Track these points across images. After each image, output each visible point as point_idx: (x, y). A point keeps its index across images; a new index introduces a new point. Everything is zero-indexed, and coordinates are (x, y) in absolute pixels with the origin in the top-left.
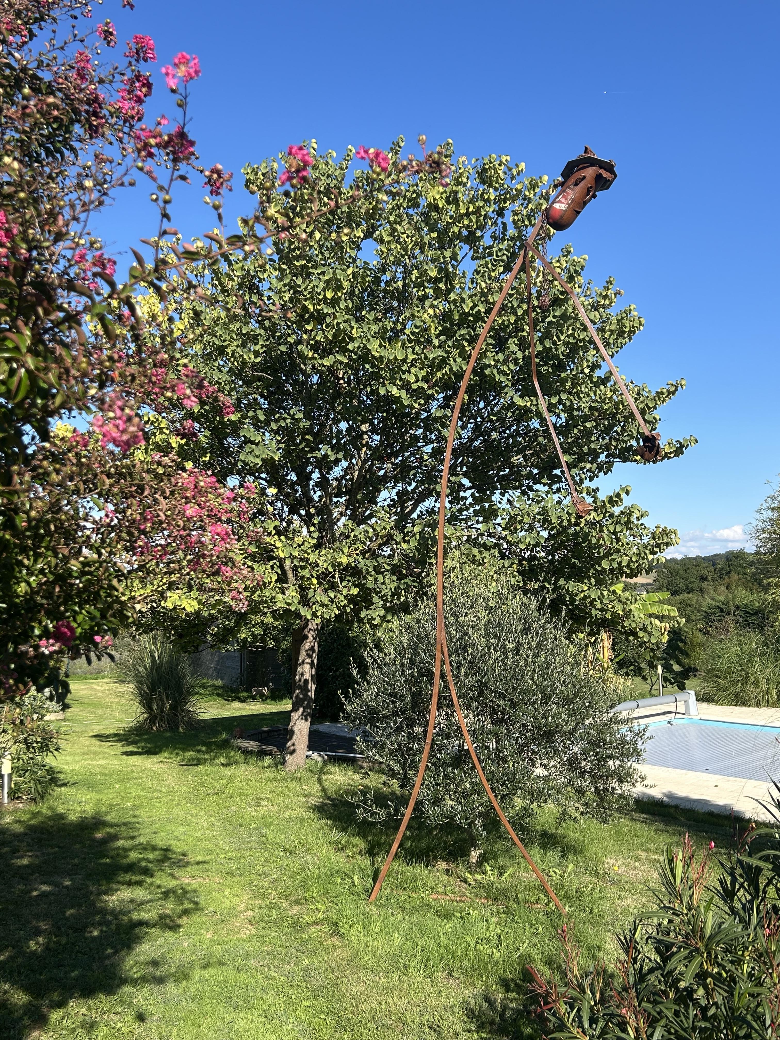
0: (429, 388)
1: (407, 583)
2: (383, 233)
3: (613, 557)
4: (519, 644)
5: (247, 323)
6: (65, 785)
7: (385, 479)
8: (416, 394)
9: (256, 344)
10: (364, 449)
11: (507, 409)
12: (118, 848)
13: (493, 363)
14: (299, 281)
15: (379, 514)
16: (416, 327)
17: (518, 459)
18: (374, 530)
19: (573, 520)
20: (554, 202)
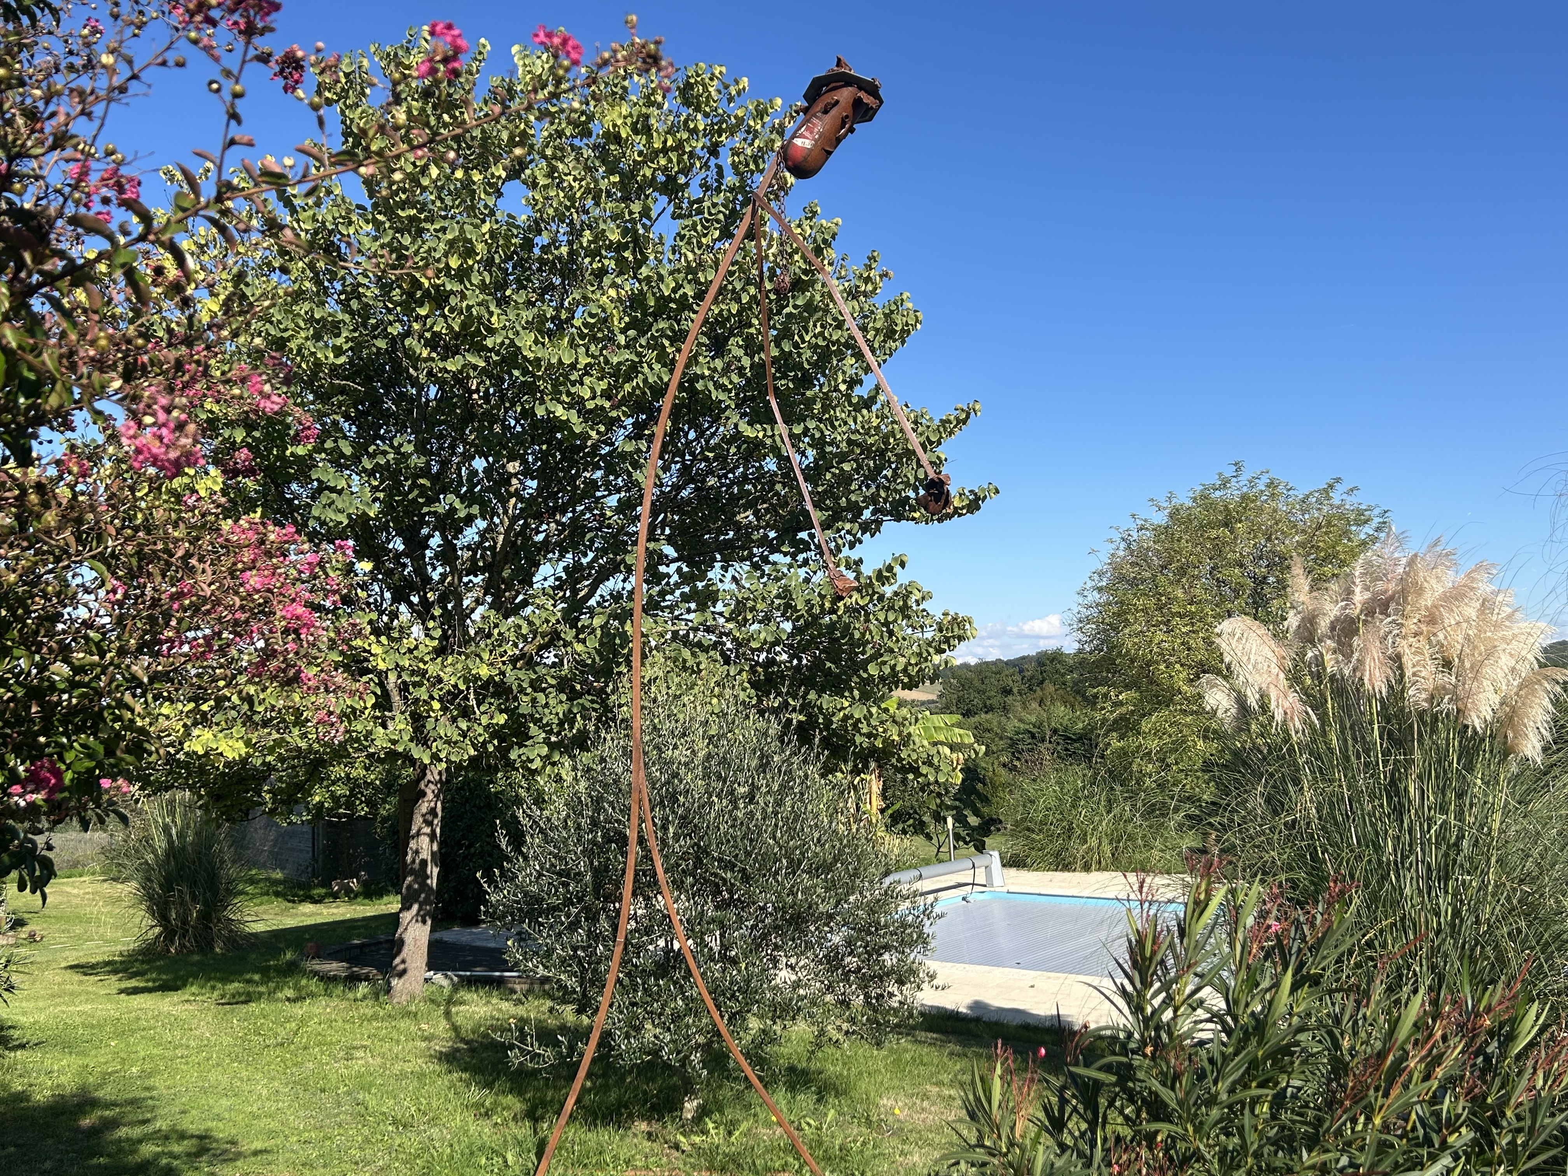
0: (613, 408)
1: (583, 705)
2: (537, 173)
3: (885, 658)
4: (754, 788)
5: (322, 303)
6: (22, 1046)
7: (546, 547)
8: (591, 416)
9: (338, 335)
10: (513, 500)
11: (730, 442)
12: (120, 1140)
13: (707, 373)
14: (407, 240)
15: (537, 601)
16: (592, 315)
17: (747, 517)
18: (530, 623)
19: (827, 605)
20: (794, 136)
